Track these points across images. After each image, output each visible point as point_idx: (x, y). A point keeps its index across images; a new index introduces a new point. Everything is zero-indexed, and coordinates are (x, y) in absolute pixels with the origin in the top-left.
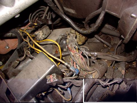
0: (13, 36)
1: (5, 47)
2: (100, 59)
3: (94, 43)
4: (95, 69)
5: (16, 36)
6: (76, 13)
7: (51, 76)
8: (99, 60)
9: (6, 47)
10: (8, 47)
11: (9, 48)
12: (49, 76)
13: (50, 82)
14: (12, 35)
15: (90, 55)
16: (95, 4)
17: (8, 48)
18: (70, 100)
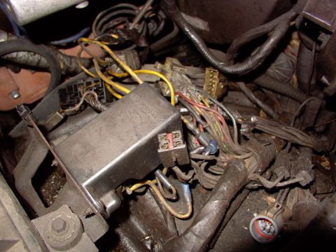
0: (41, 64)
1: (10, 94)
2: (260, 132)
3: (236, 105)
4: (251, 150)
5: (48, 65)
6: (208, 30)
7: (170, 135)
8: (259, 135)
9: (14, 92)
10: (19, 93)
11: (19, 96)
12: (165, 134)
13: (167, 150)
14: (39, 61)
15: (240, 120)
16: (261, 10)
17: (16, 96)
18: (187, 215)
